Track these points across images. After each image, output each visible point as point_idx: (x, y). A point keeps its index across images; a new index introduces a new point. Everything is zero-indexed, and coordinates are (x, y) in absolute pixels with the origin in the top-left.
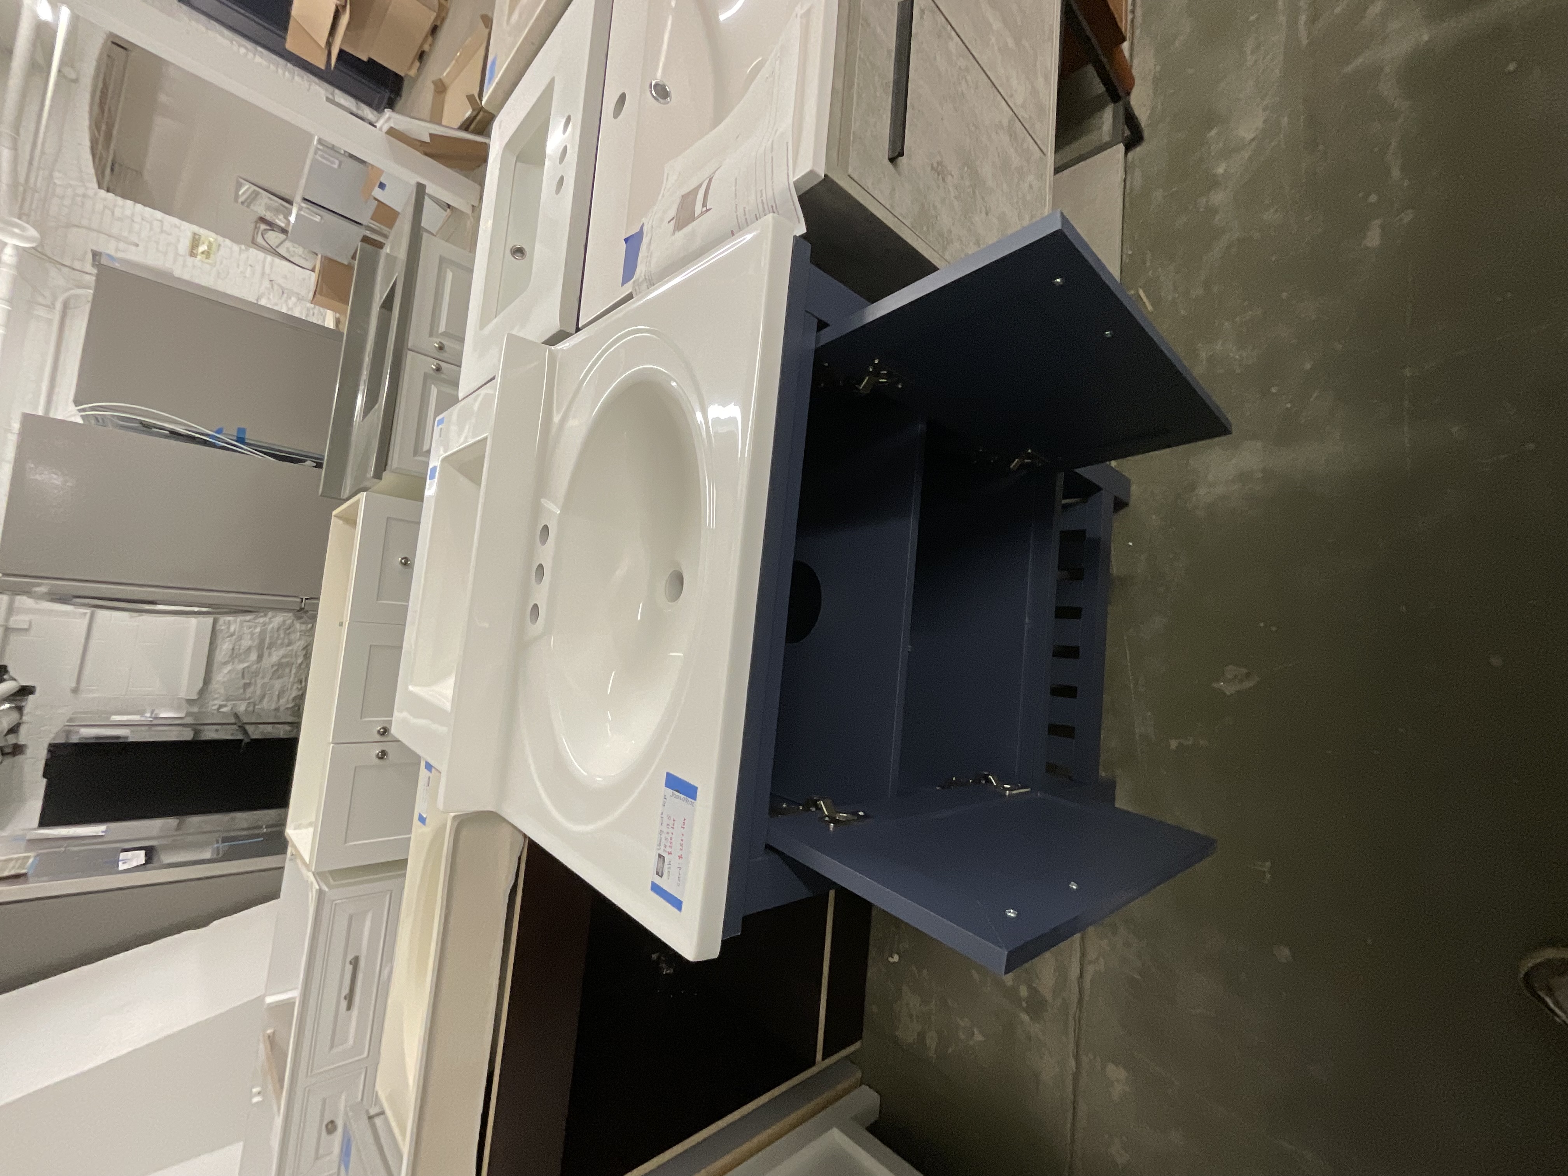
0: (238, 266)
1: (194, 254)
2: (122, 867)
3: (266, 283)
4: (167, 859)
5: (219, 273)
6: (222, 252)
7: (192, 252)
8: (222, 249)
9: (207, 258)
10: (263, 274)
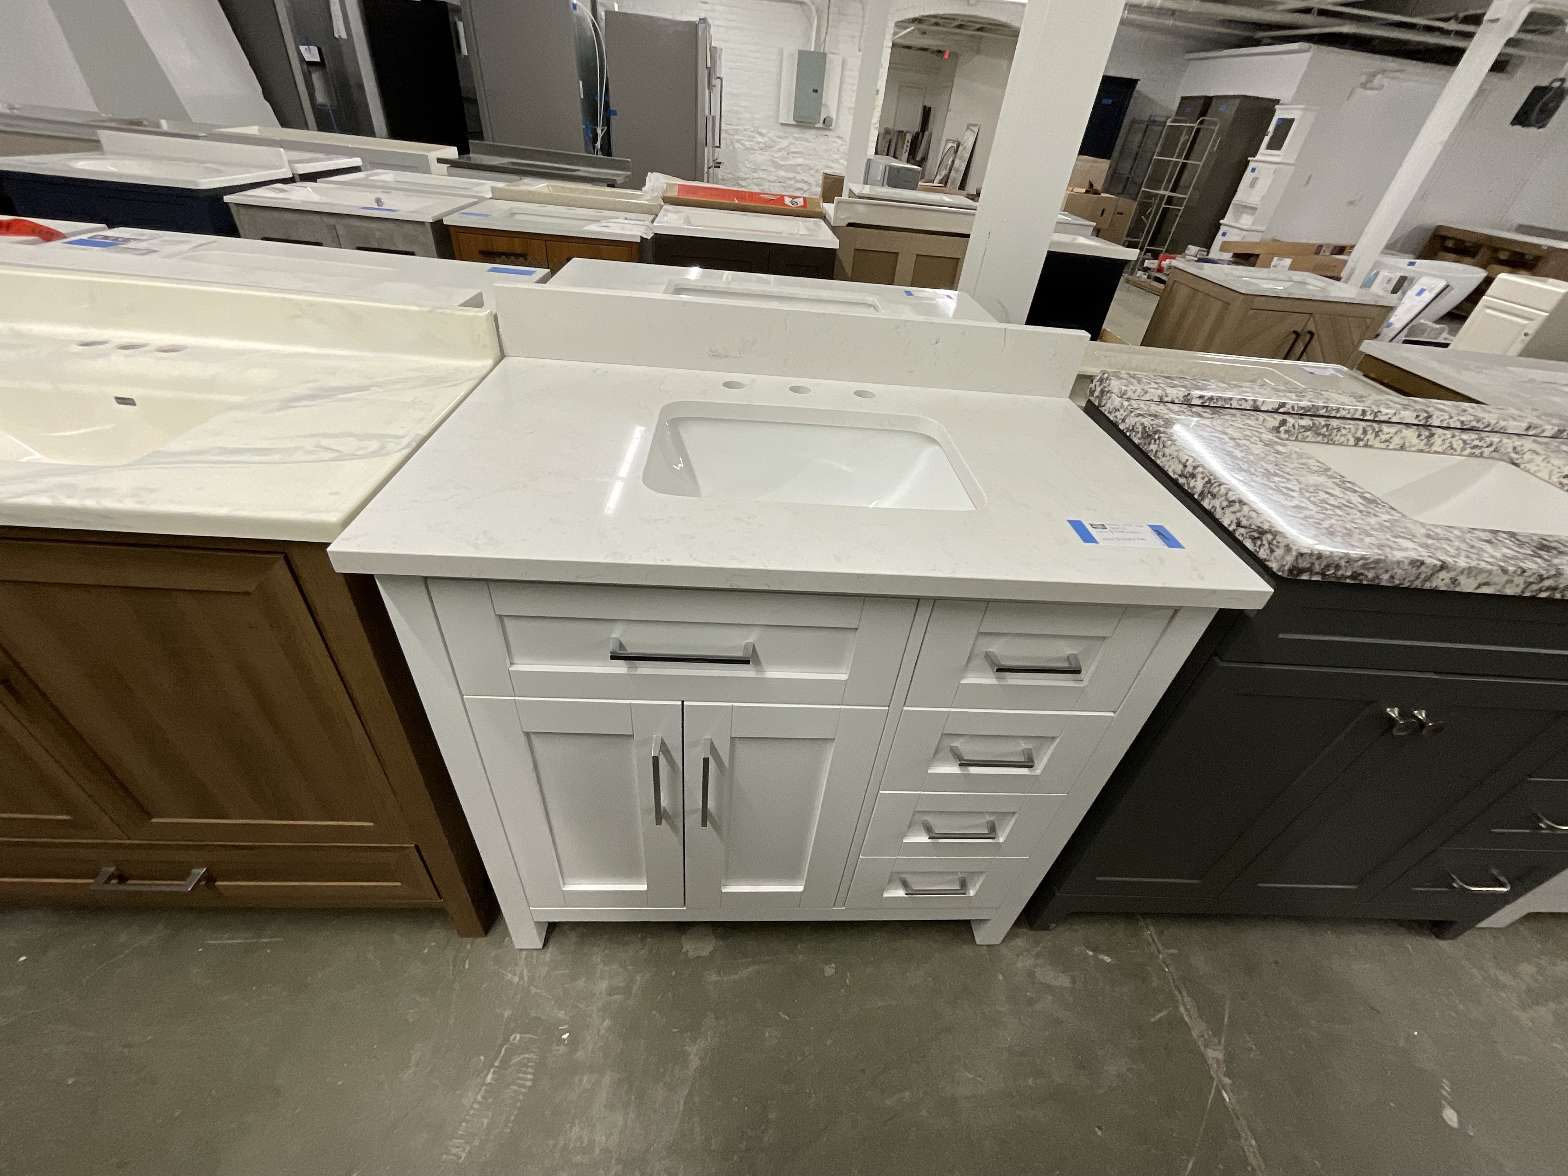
2: (302, 48)
4: (316, 77)
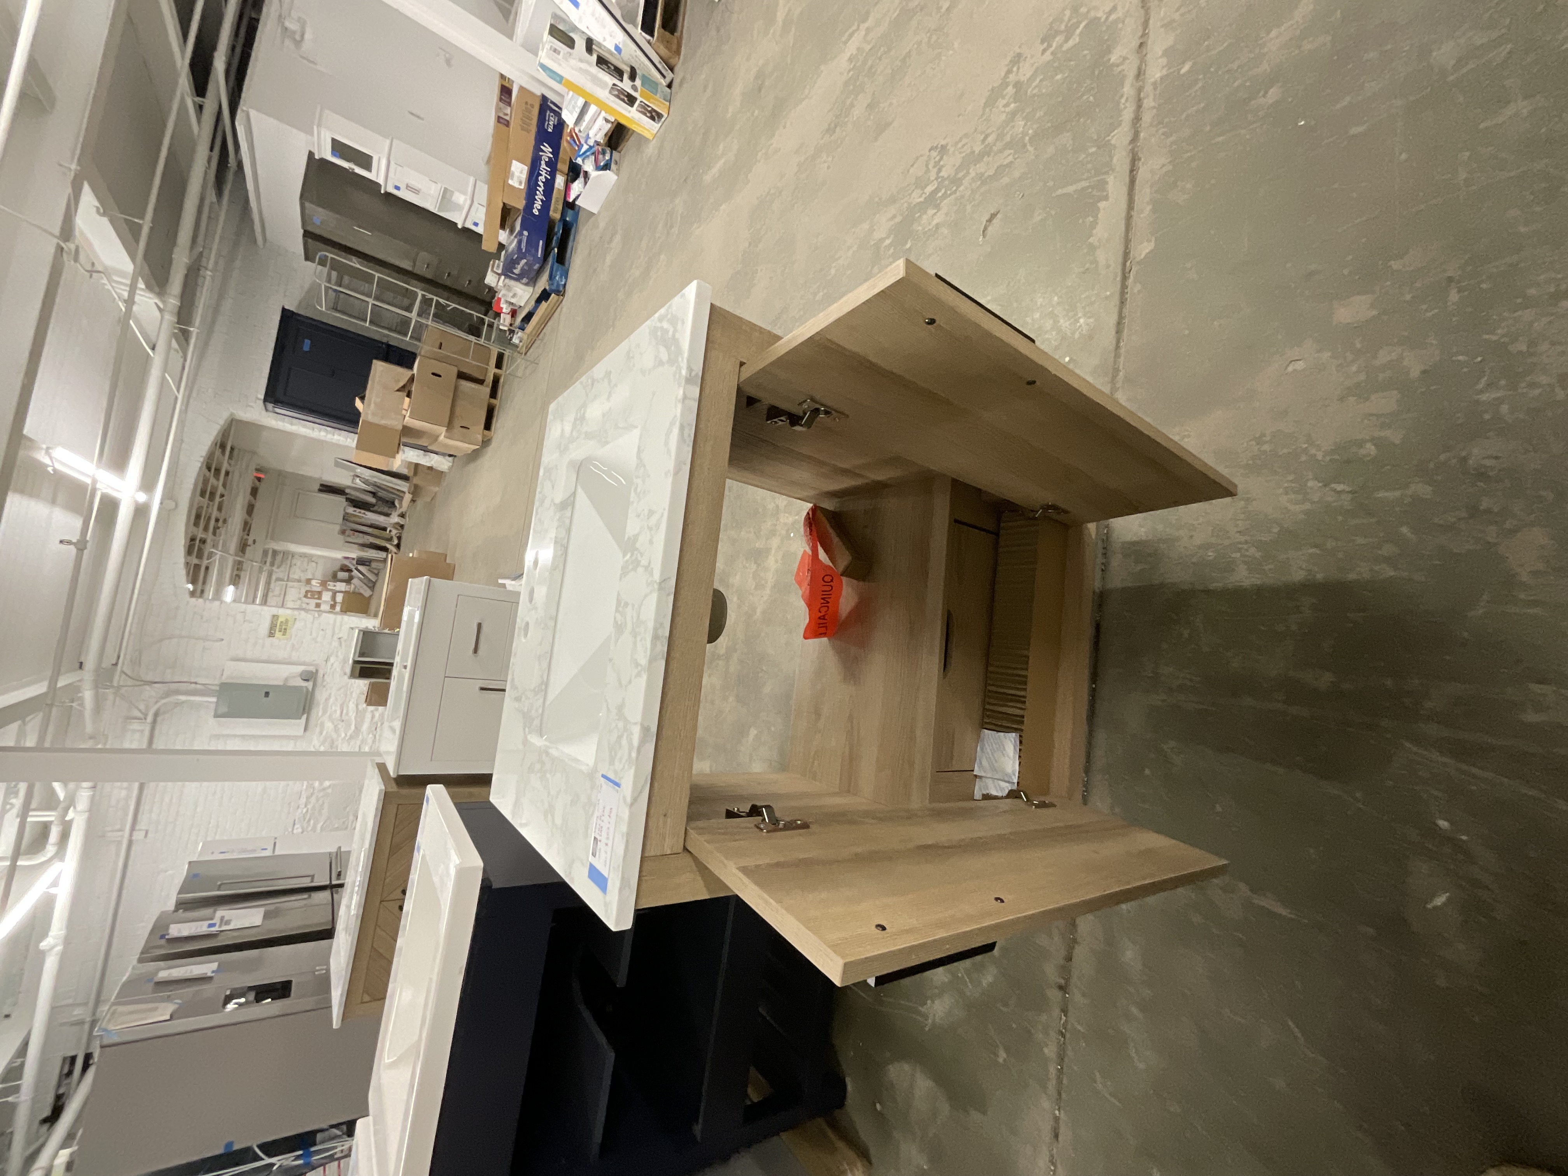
0: (311, 635)
1: (272, 634)
3: (335, 644)
5: (293, 645)
6: (298, 624)
7: (270, 633)
8: (297, 622)
9: (283, 635)
10: (333, 636)
